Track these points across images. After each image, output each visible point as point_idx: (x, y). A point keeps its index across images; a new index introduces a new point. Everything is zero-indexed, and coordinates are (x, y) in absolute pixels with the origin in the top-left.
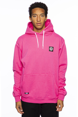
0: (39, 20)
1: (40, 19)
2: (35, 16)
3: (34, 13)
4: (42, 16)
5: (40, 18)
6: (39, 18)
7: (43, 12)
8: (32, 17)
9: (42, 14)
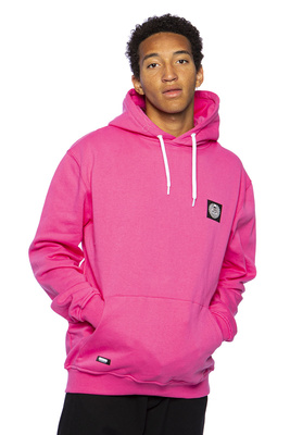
0: (170, 77)
1: (174, 74)
2: (154, 65)
3: (149, 53)
4: (181, 62)
5: (172, 66)
6: (168, 67)
7: (181, 45)
8: (144, 70)
9: (181, 52)
